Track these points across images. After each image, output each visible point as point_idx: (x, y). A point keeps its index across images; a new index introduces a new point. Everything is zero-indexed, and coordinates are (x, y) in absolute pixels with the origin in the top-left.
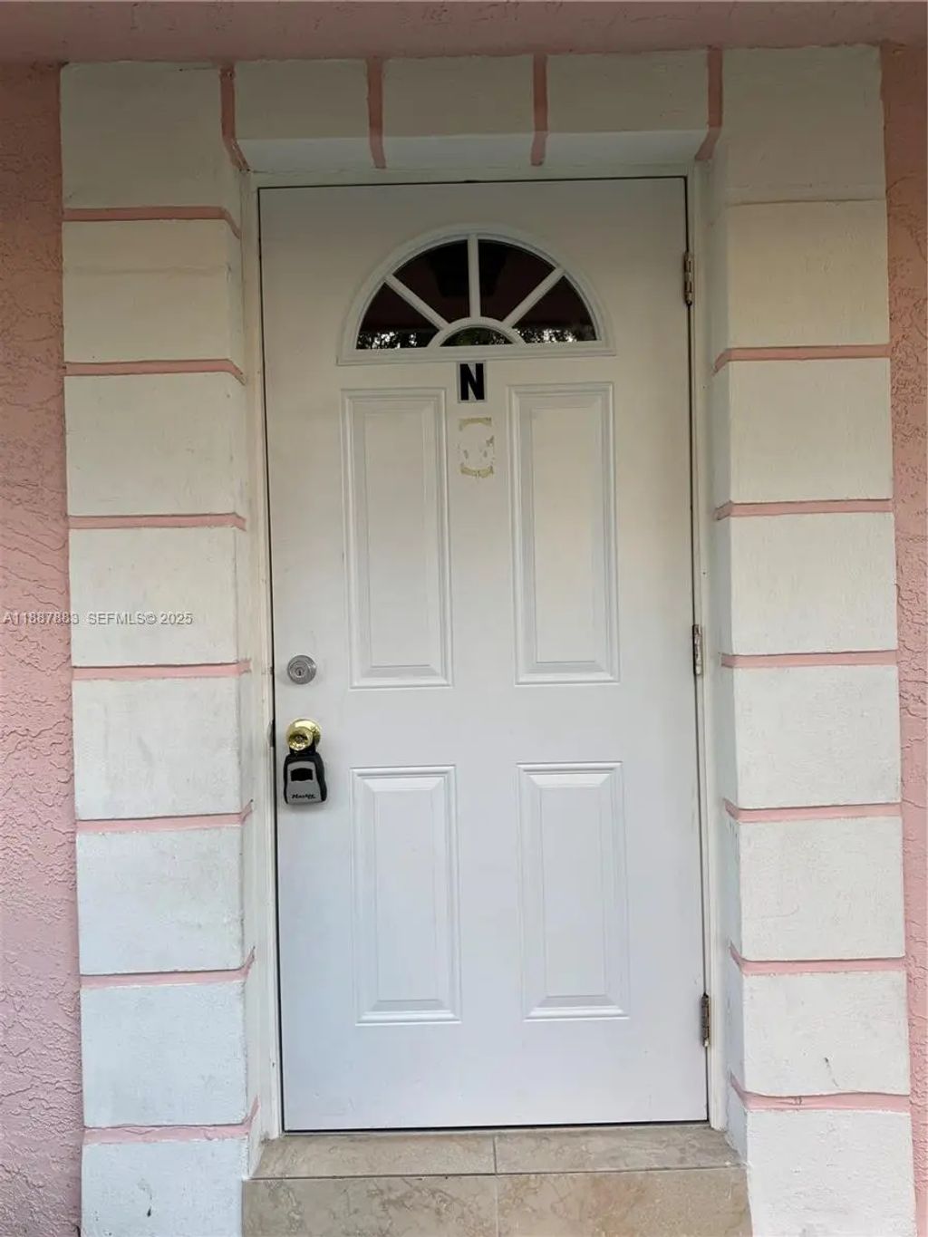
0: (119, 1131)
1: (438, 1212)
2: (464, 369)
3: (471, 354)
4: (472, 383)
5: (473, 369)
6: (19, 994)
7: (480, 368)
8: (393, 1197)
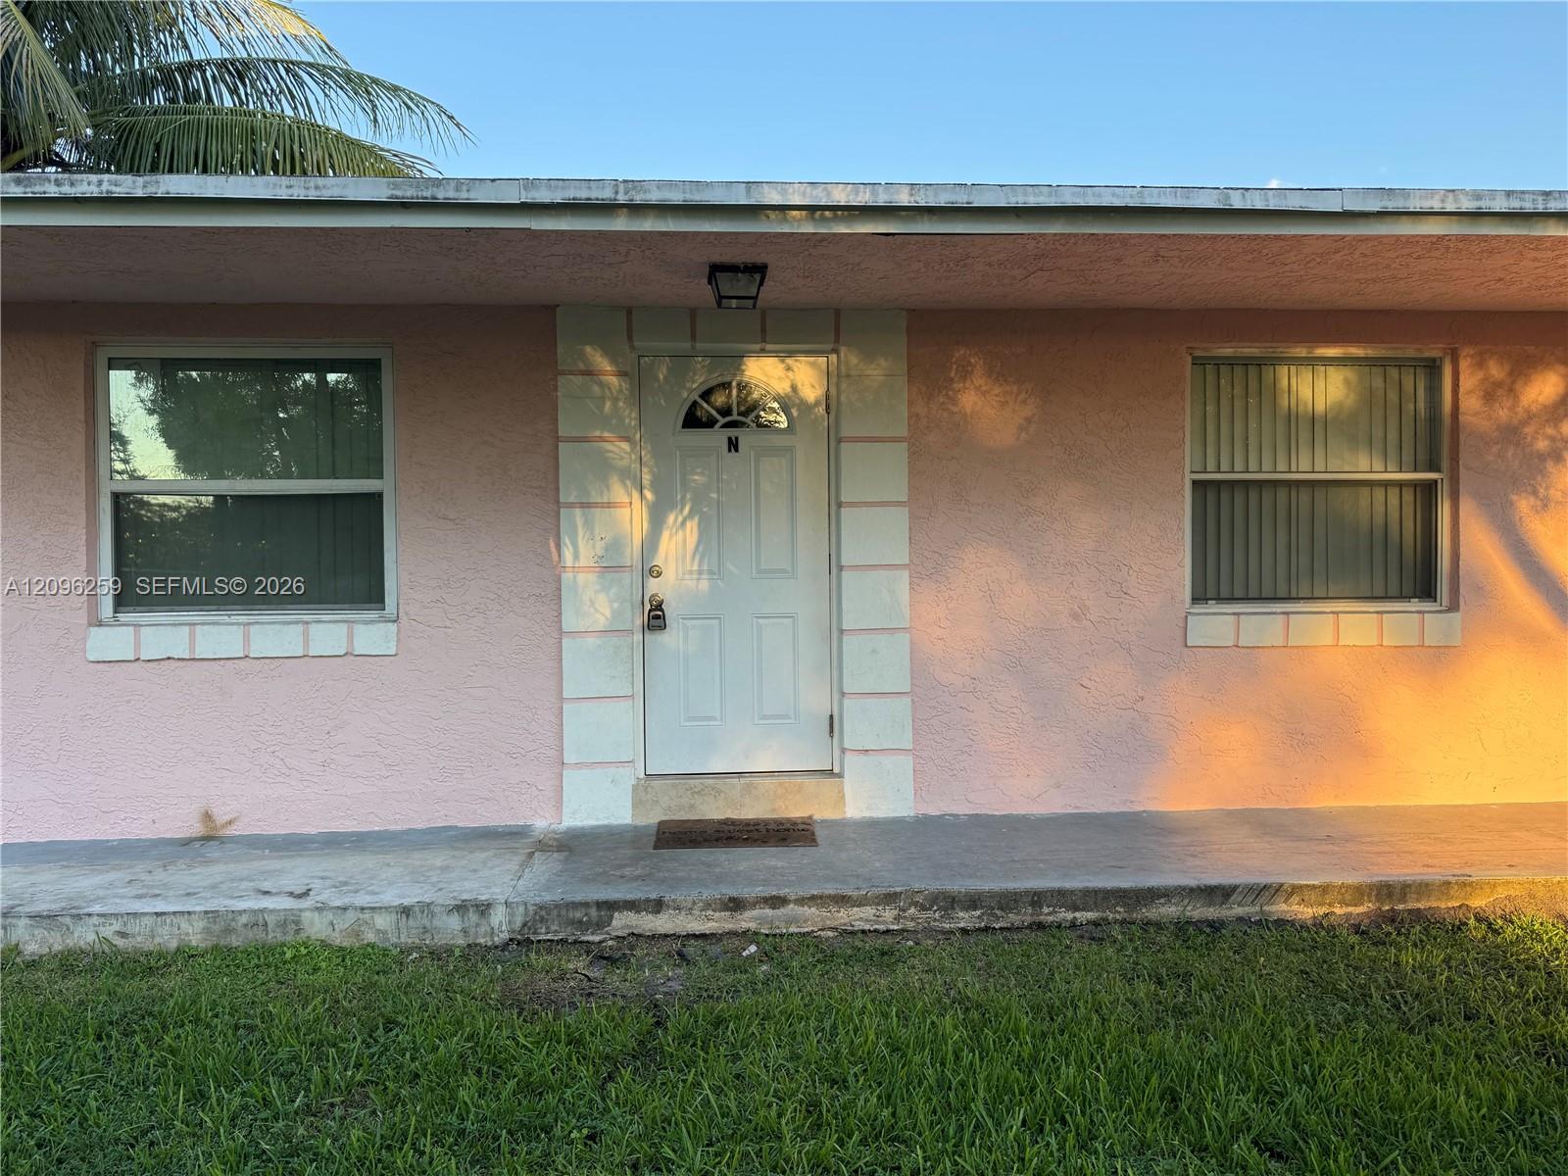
0: (579, 765)
1: (715, 796)
2: (730, 439)
3: (732, 432)
4: (733, 445)
5: (734, 440)
6: (534, 708)
7: (737, 439)
8: (696, 790)
